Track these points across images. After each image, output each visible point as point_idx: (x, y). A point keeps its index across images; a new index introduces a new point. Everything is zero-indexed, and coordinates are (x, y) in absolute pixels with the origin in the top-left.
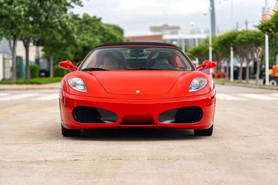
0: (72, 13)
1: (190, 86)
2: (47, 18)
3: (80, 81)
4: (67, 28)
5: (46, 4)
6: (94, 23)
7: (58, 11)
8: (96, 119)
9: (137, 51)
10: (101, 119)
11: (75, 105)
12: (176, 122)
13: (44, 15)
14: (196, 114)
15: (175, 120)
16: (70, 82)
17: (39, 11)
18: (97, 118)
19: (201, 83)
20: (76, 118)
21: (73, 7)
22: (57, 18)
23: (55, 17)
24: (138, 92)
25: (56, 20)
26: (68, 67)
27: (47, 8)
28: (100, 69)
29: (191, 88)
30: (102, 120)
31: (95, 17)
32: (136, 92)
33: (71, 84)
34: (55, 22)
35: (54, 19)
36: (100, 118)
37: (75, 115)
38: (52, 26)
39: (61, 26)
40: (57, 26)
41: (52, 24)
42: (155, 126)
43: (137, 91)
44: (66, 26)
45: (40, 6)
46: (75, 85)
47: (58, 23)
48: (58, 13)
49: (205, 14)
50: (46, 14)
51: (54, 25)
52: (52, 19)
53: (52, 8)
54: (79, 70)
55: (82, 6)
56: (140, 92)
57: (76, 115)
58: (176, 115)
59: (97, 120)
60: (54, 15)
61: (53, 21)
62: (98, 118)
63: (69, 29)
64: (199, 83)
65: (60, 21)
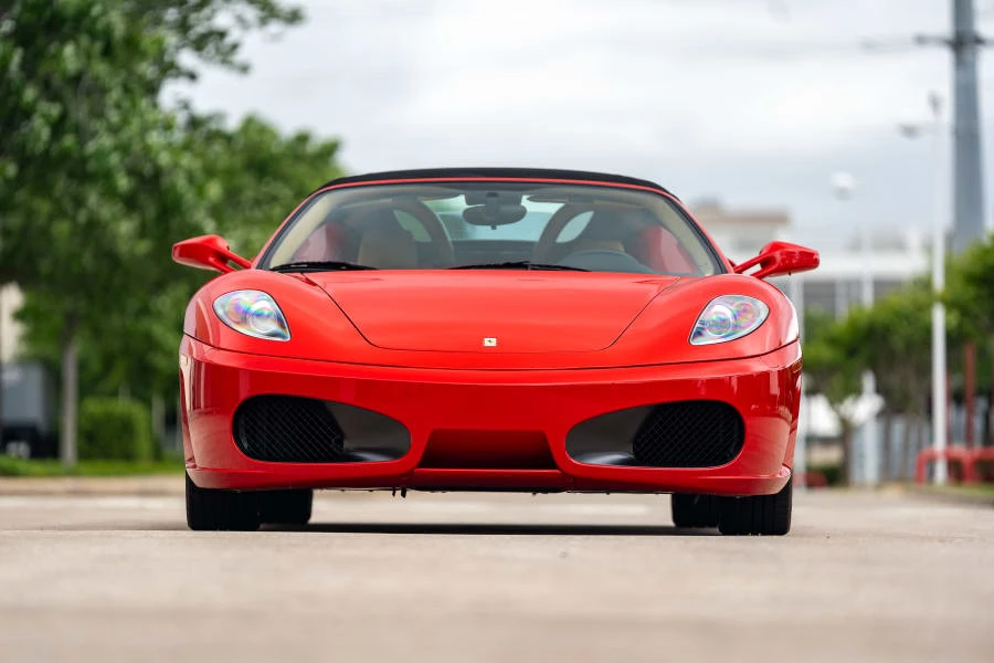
0: (186, 105)
1: (697, 325)
2: (58, 127)
3: (263, 303)
4: (165, 181)
5: (58, 57)
6: (301, 170)
7: (115, 95)
8: (326, 446)
9: (495, 199)
10: (346, 444)
11: (244, 394)
12: (639, 459)
13: (46, 117)
14: (717, 433)
15: (636, 453)
16: (223, 306)
17: (19, 93)
18: (330, 441)
19: (744, 314)
20: (246, 445)
21: (192, 76)
22: (114, 130)
23: (98, 125)
24: (490, 342)
25: (106, 141)
26: (211, 259)
27: (57, 81)
28: (344, 264)
29: (699, 334)
30: (348, 451)
31: (303, 139)
32: (481, 342)
33: (226, 314)
34: (101, 154)
35: (94, 135)
36: (340, 442)
37: (242, 431)
38: (83, 172)
39: (132, 172)
40: (107, 176)
41: (84, 160)
42: (555, 474)
43: (486, 340)
44: (158, 173)
45: (24, 65)
46: (245, 316)
47: (114, 159)
48: (118, 106)
49: (910, 131)
50: (55, 110)
51: (92, 166)
52: (83, 135)
53: (87, 81)
54: (260, 267)
55: (245, 69)
56: (498, 343)
57: (247, 432)
58: (638, 436)
59: (331, 450)
60: (98, 113)
61: (91, 147)
62: (333, 440)
63: (173, 186)
64: (735, 317)
65: (124, 149)
